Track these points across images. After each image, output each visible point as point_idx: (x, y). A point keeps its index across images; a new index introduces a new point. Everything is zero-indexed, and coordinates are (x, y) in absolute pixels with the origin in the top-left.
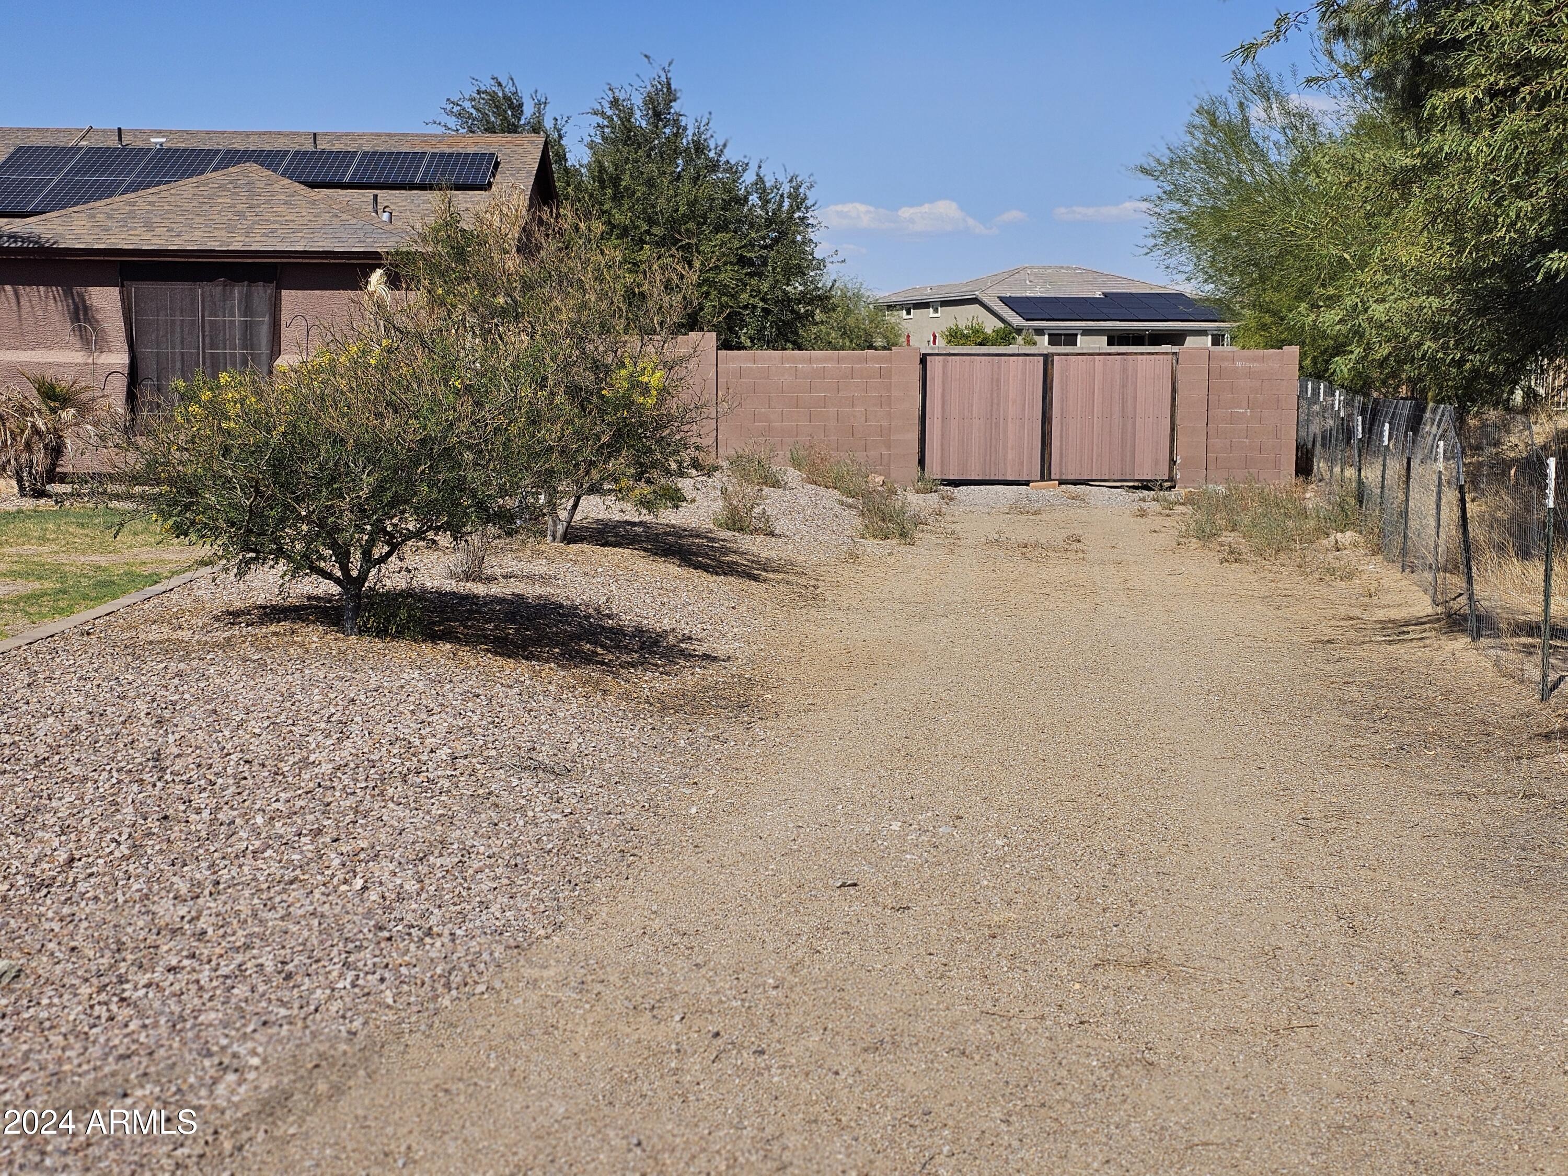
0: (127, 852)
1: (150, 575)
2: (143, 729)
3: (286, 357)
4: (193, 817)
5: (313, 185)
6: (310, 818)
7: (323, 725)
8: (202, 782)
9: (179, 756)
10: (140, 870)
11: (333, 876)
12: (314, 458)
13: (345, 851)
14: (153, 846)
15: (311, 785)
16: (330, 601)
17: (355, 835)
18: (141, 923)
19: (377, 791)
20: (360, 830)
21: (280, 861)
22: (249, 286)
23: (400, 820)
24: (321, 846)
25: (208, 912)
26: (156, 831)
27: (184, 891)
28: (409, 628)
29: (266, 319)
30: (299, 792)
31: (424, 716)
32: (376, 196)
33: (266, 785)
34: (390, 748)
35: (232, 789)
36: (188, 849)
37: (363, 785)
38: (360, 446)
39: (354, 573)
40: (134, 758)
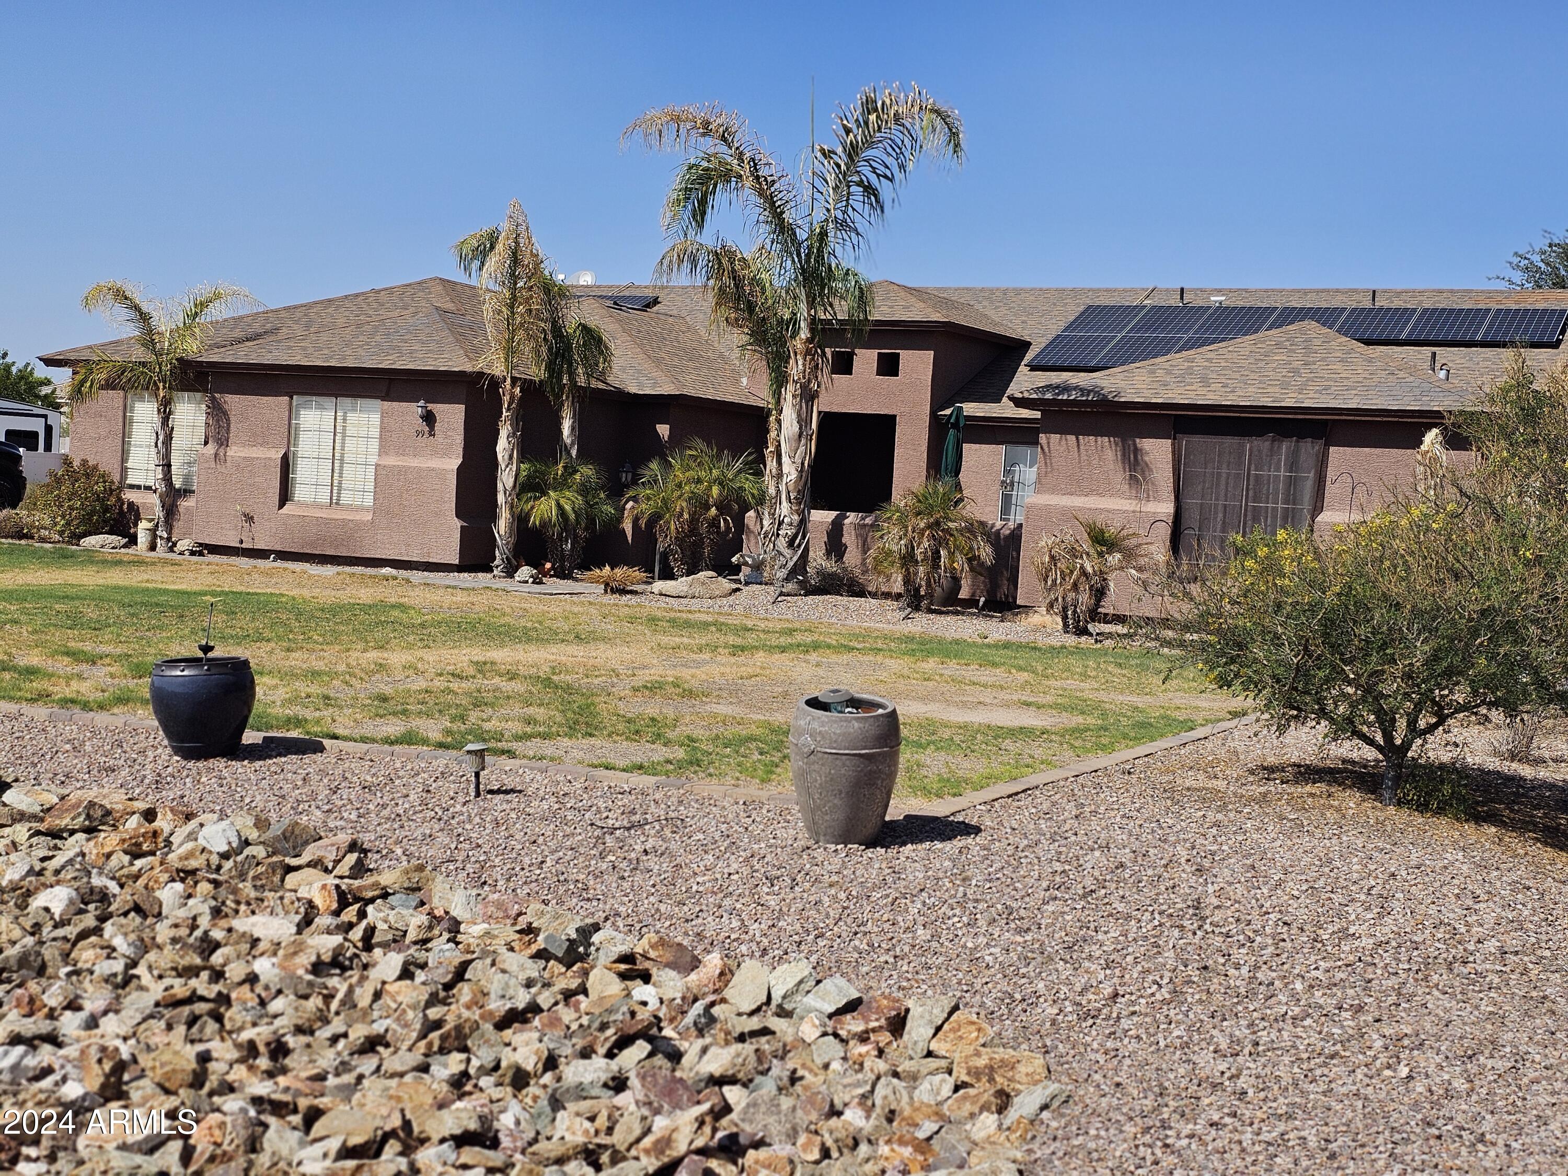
0: (1167, 996)
1: (1186, 721)
2: (1184, 875)
3: (1329, 513)
4: (1232, 972)
5: (1368, 342)
6: (1351, 992)
7: (1363, 897)
8: (1241, 937)
9: (1218, 907)
10: (1180, 1016)
11: (1375, 1058)
12: (1368, 621)
13: (1387, 1034)
14: (1193, 994)
15: (1351, 958)
16: (1365, 767)
17: (1398, 1018)
18: (1182, 1071)
19: (1420, 976)
20: (1403, 1014)
21: (1320, 1033)
22: (1297, 441)
23: (1446, 1010)
24: (1362, 1024)
25: (1248, 1072)
26: (1196, 979)
27: (1223, 1046)
28: (1451, 805)
29: (1312, 475)
30: (1339, 963)
31: (1470, 902)
32: (1434, 354)
33: (1305, 950)
34: (1434, 931)
35: (1271, 949)
36: (1227, 1003)
37: (1406, 966)
38: (1417, 613)
39: (1398, 742)
40: (1175, 903)
